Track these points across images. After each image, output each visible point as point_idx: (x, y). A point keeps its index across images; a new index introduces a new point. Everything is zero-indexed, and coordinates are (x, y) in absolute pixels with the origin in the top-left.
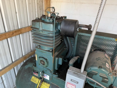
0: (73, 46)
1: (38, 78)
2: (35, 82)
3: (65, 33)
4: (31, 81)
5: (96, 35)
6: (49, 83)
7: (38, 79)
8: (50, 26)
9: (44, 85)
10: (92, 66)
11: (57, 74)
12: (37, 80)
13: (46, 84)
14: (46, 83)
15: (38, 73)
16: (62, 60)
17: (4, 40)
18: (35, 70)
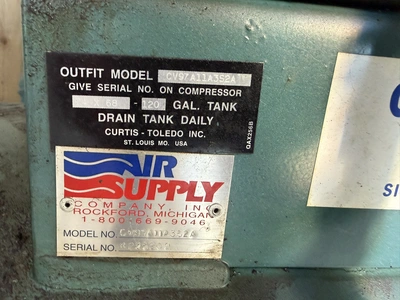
18: (154, 65)
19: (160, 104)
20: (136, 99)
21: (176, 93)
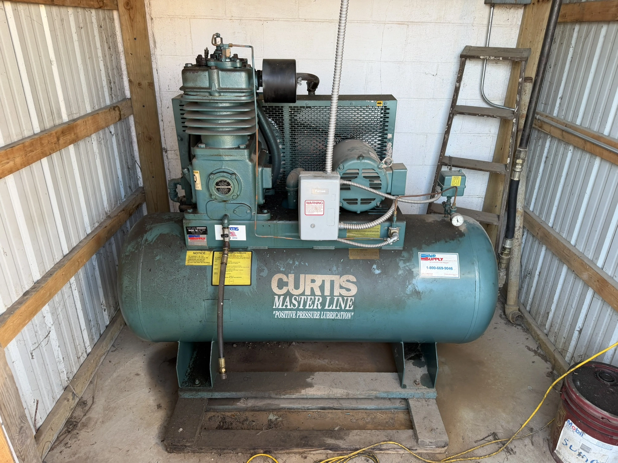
0: (280, 146)
1: (210, 249)
2: (202, 262)
3: (275, 92)
4: (185, 266)
5: (338, 100)
6: (245, 250)
7: (207, 252)
8: (241, 76)
9: (233, 260)
10: (346, 160)
11: (266, 211)
12: (205, 256)
13: (239, 255)
14: (237, 254)
15: (205, 232)
16: (270, 173)
17: (33, 164)
18: (196, 227)
19: (197, 230)
20: (195, 230)
21: (198, 229)
